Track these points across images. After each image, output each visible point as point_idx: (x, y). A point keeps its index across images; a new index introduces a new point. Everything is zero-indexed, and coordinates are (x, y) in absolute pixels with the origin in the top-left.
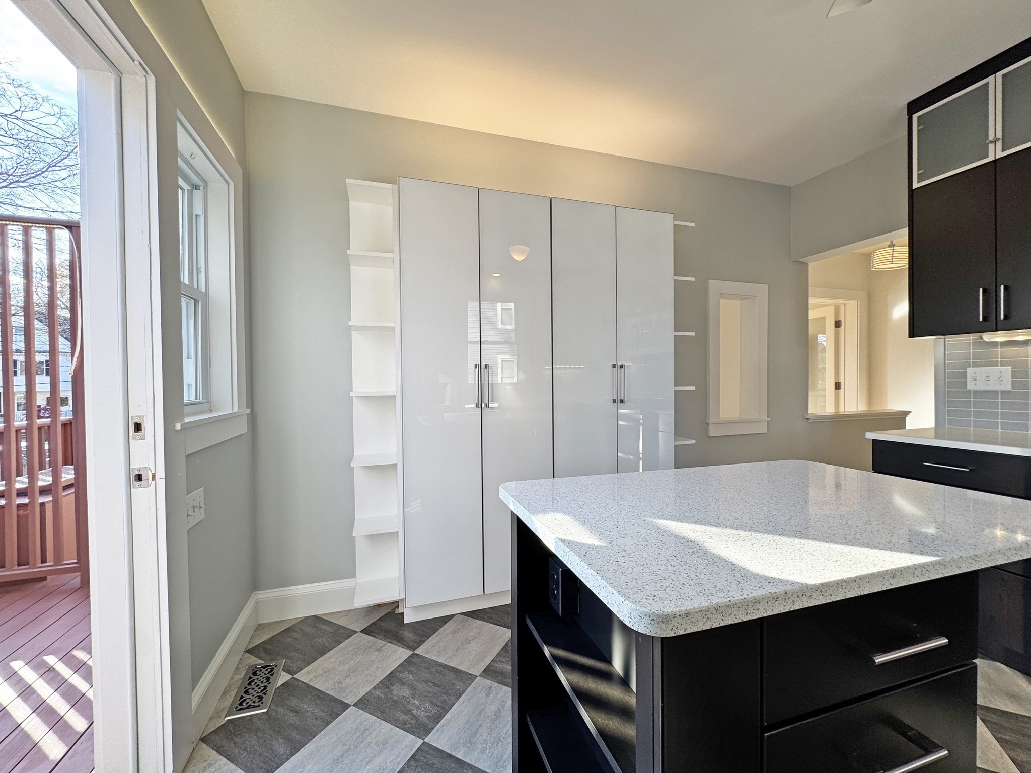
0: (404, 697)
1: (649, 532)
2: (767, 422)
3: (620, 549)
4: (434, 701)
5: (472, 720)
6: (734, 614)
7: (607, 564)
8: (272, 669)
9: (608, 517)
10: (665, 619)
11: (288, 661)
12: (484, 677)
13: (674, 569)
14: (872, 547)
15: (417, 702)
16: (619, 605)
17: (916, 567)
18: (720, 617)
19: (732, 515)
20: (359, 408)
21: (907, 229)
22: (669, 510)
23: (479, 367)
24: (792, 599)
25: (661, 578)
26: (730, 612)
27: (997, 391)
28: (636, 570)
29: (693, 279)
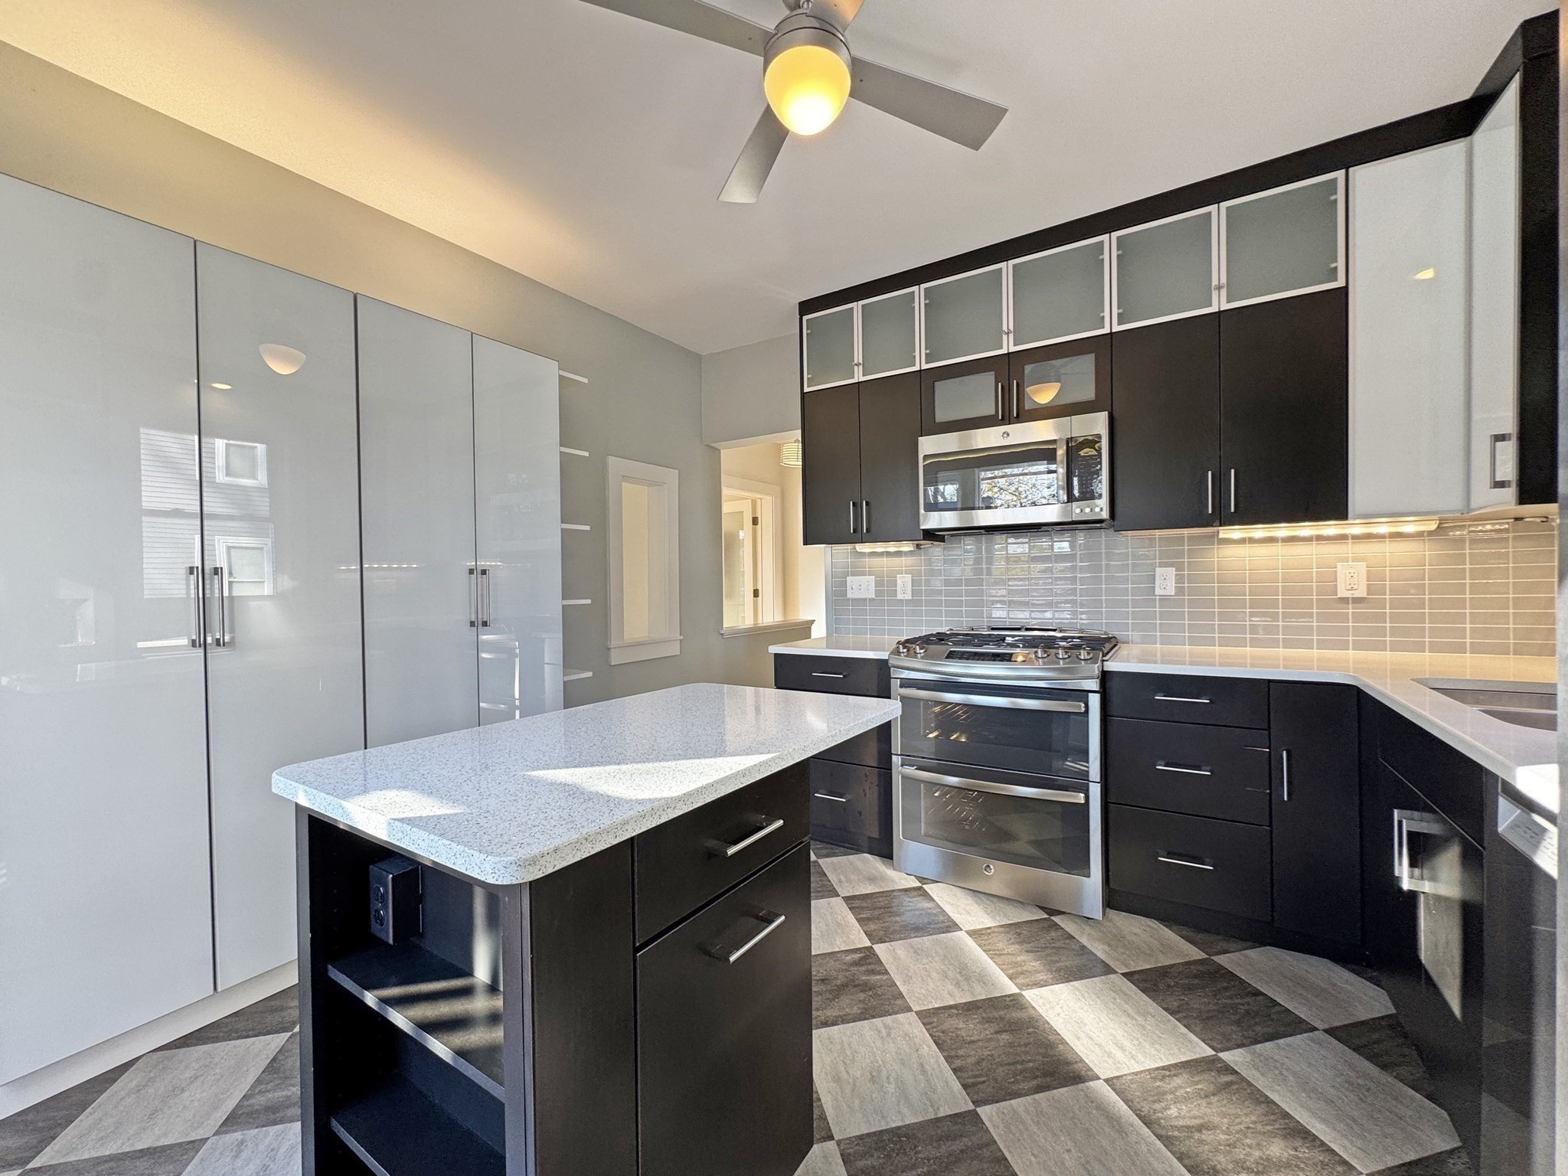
1: (520, 786)
2: (679, 641)
3: (481, 811)
6: (604, 839)
7: (465, 829)
9: (465, 781)
10: (532, 862)
12: (226, 1132)
13: (546, 815)
17: (761, 764)
18: (590, 845)
21: (800, 431)
24: (658, 813)
25: (530, 826)
26: (600, 839)
27: (866, 599)
28: (502, 826)
29: (586, 454)
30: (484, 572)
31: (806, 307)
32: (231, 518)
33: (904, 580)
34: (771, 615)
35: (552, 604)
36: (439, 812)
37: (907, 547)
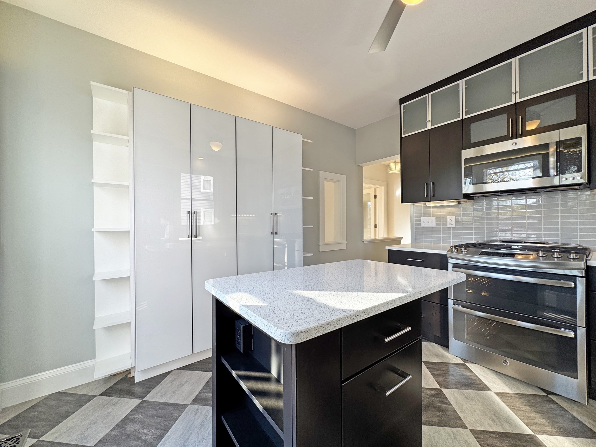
0: (135, 430)
1: (290, 296)
2: (346, 244)
3: (275, 306)
4: (158, 427)
5: (185, 432)
6: (329, 327)
7: (269, 314)
8: (18, 439)
9: (269, 292)
10: (297, 334)
11: (33, 430)
12: (193, 404)
13: (302, 311)
14: (385, 293)
15: (145, 431)
16: (274, 332)
17: (400, 298)
18: (323, 330)
19: (329, 285)
20: (98, 239)
22: (300, 285)
23: (190, 213)
24: (353, 317)
25: (295, 316)
26: (327, 327)
27: (431, 227)
28: (283, 314)
29: (312, 170)
30: (276, 214)
31: (403, 101)
32: (203, 200)
33: (451, 218)
34: (382, 235)
35: (299, 227)
36: (259, 304)
37: (453, 203)
